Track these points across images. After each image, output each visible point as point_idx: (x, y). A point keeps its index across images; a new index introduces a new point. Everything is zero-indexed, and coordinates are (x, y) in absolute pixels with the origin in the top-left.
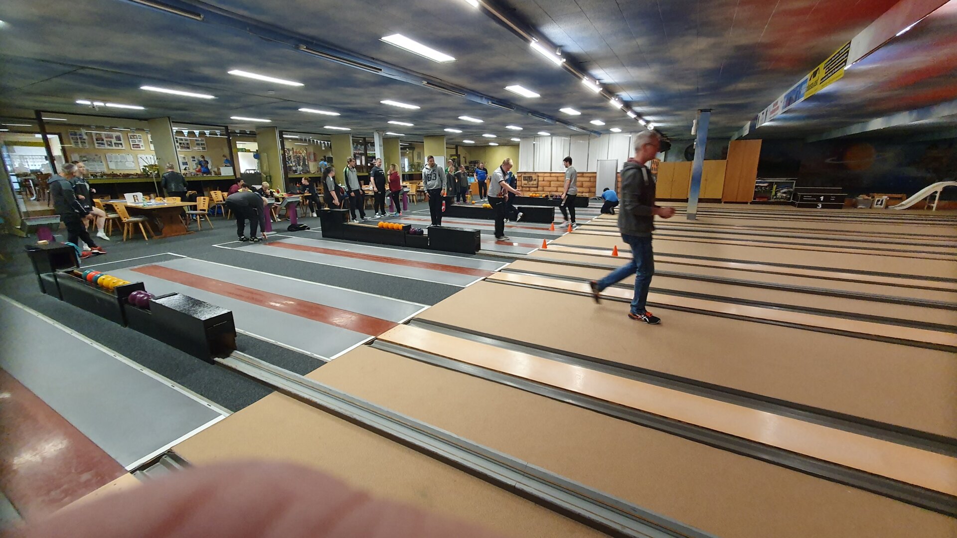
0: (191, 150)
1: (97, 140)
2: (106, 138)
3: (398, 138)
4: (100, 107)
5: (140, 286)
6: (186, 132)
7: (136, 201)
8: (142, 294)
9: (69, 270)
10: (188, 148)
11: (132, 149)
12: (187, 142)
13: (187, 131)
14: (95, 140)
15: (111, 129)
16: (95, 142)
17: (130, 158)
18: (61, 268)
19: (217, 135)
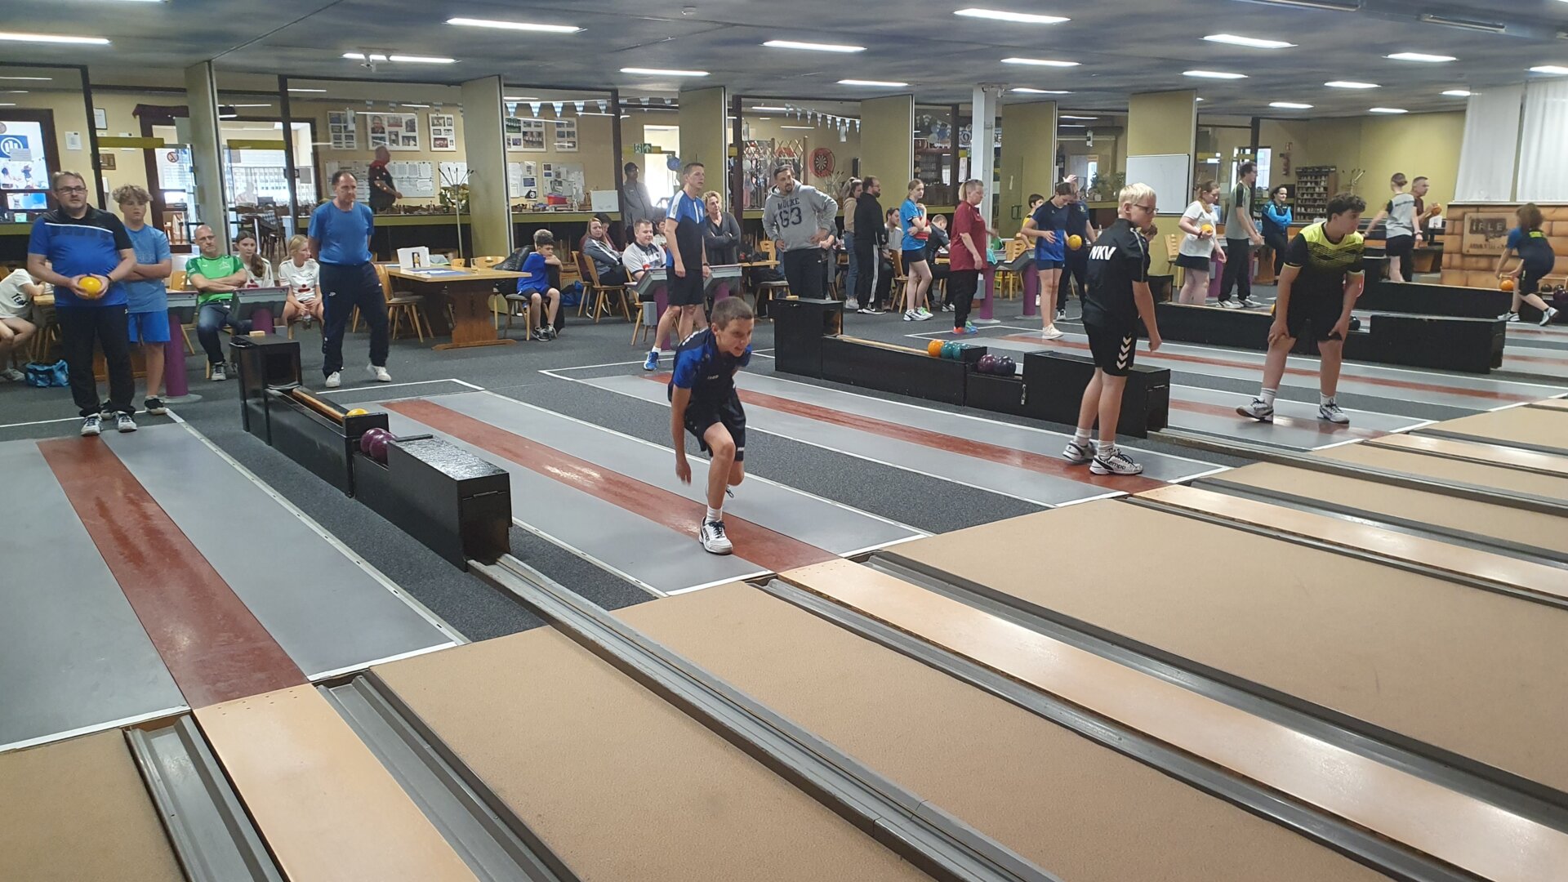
0: (544, 150)
1: (374, 131)
2: (389, 126)
3: (1053, 100)
4: (379, 64)
5: (381, 421)
6: (535, 105)
7: (417, 265)
8: (381, 433)
9: (287, 387)
10: (540, 144)
11: (433, 149)
12: (539, 129)
13: (538, 104)
14: (369, 130)
15: (399, 106)
16: (370, 135)
17: (426, 170)
18: (276, 384)
19: (600, 111)
